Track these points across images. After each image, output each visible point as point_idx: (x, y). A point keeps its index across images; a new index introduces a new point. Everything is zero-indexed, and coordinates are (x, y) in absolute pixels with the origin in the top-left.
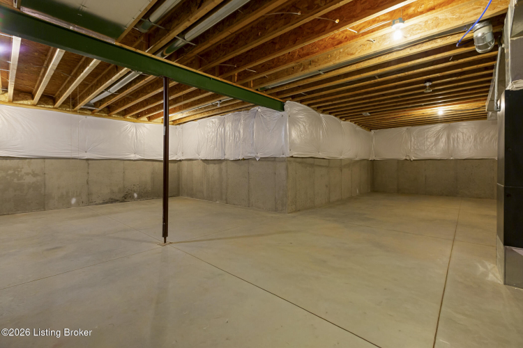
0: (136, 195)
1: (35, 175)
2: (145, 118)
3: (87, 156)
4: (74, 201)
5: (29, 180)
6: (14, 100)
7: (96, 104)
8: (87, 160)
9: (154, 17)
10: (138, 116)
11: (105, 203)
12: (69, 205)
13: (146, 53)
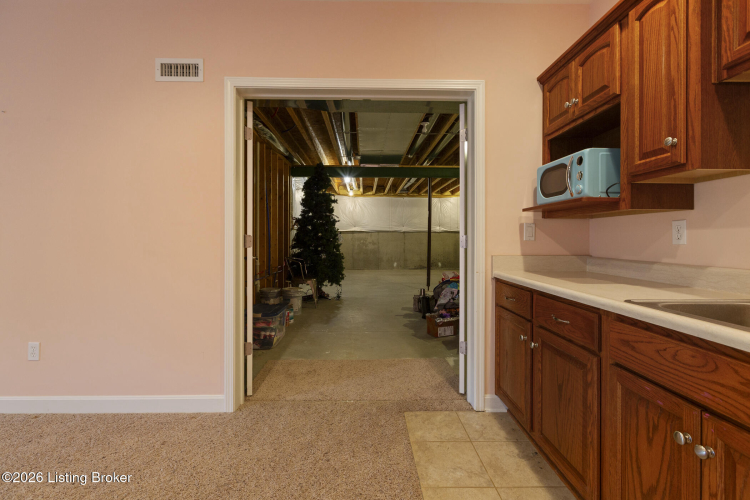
0: (440, 264)
1: (374, 244)
2: (448, 193)
3: (404, 229)
4: (395, 264)
5: (371, 247)
6: (364, 192)
7: (408, 189)
8: (404, 232)
9: (420, 141)
10: (442, 192)
11: (416, 268)
12: (392, 268)
13: (417, 166)
